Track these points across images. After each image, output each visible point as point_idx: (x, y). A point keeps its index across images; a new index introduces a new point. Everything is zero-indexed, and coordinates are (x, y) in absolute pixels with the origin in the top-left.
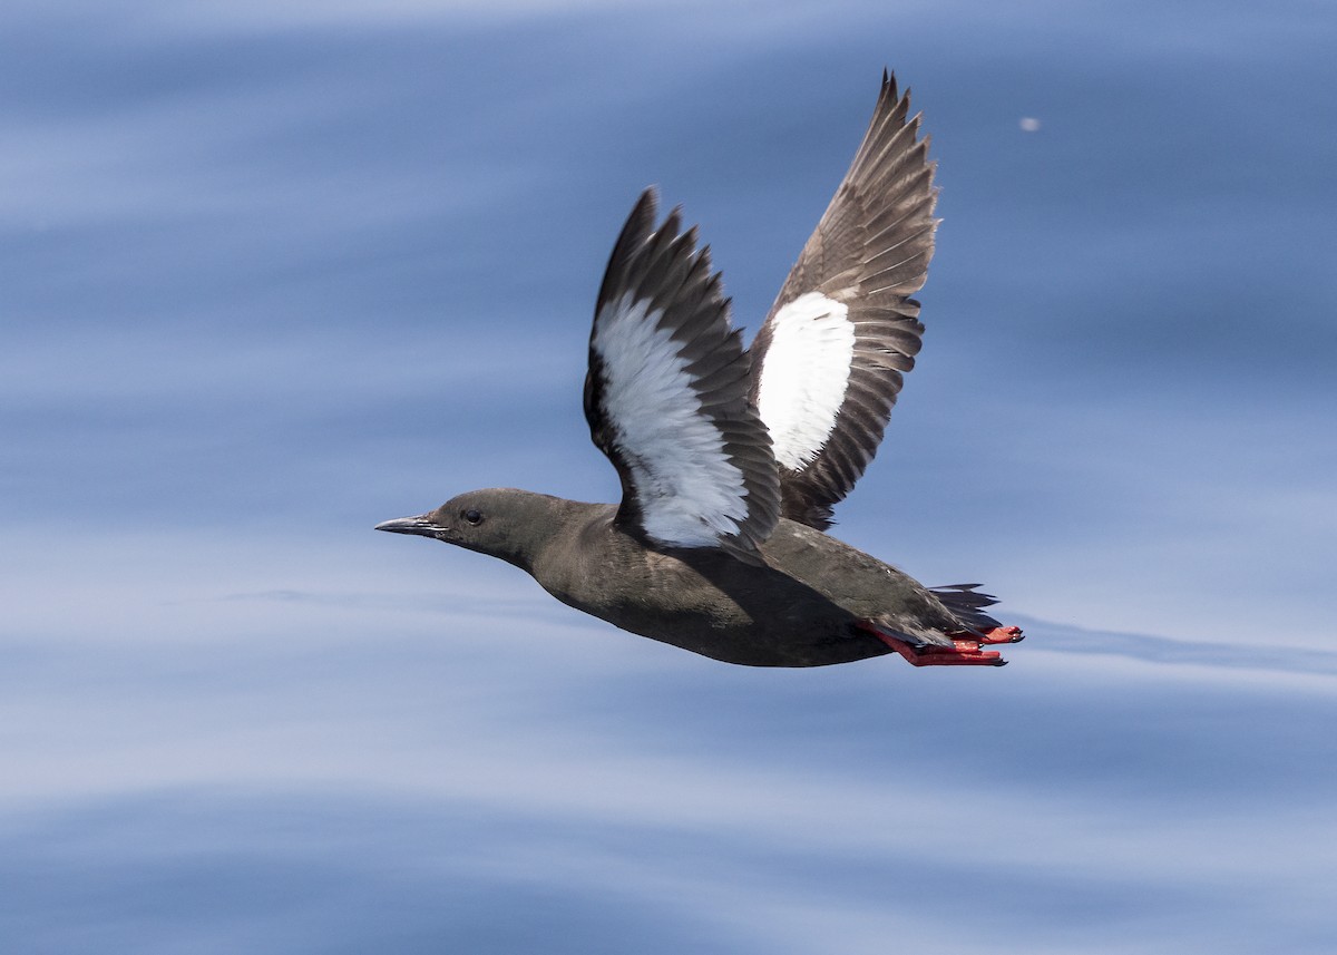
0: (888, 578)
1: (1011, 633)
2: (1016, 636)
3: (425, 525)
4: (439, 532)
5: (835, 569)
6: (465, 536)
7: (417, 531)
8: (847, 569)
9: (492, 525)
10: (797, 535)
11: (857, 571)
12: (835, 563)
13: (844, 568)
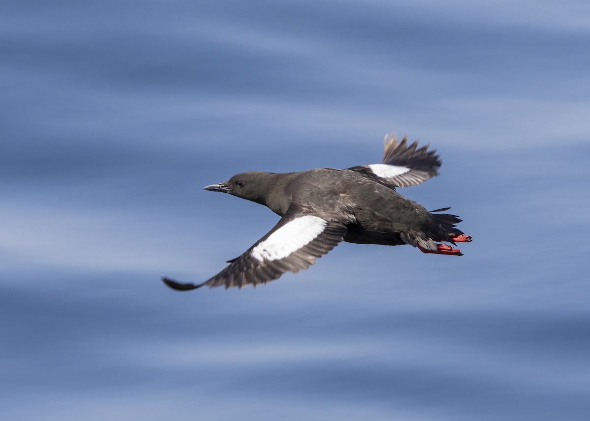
1: (467, 238)
2: (468, 240)
3: (223, 187)
4: (228, 190)
5: (392, 208)
6: (238, 192)
7: (220, 190)
8: (398, 208)
9: (247, 188)
10: (376, 192)
11: (402, 210)
12: (392, 206)
13: (396, 208)
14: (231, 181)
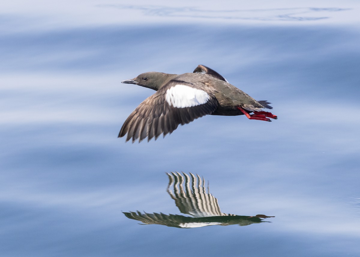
0: (246, 96)
3: (133, 81)
4: (137, 83)
5: (233, 93)
6: (143, 84)
7: (131, 83)
9: (150, 81)
10: (225, 84)
11: (238, 94)
12: (233, 92)
13: (236, 93)
14: (139, 77)
